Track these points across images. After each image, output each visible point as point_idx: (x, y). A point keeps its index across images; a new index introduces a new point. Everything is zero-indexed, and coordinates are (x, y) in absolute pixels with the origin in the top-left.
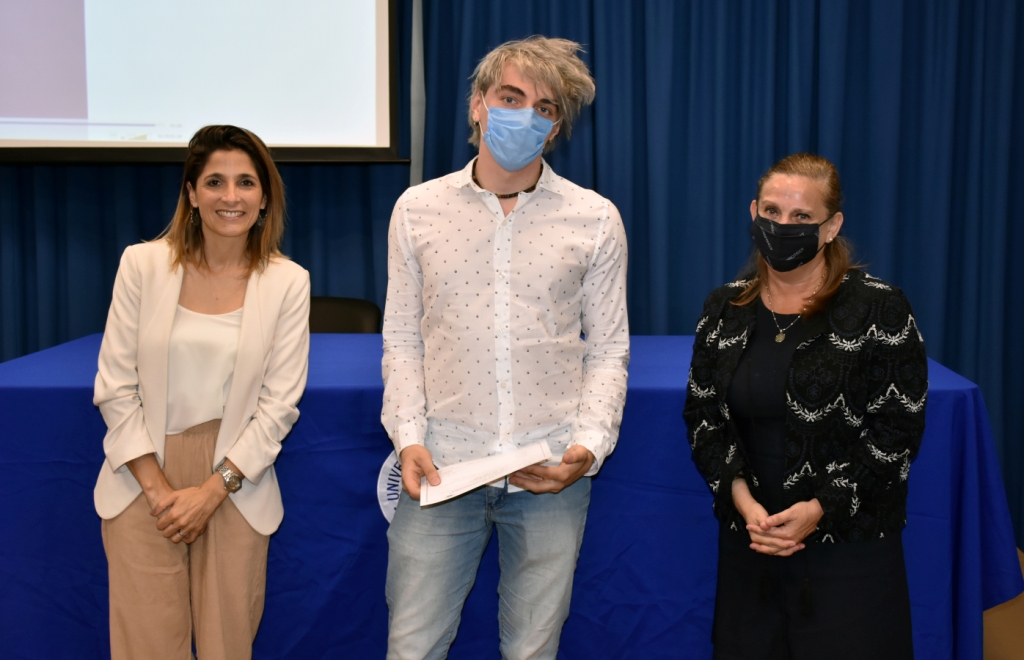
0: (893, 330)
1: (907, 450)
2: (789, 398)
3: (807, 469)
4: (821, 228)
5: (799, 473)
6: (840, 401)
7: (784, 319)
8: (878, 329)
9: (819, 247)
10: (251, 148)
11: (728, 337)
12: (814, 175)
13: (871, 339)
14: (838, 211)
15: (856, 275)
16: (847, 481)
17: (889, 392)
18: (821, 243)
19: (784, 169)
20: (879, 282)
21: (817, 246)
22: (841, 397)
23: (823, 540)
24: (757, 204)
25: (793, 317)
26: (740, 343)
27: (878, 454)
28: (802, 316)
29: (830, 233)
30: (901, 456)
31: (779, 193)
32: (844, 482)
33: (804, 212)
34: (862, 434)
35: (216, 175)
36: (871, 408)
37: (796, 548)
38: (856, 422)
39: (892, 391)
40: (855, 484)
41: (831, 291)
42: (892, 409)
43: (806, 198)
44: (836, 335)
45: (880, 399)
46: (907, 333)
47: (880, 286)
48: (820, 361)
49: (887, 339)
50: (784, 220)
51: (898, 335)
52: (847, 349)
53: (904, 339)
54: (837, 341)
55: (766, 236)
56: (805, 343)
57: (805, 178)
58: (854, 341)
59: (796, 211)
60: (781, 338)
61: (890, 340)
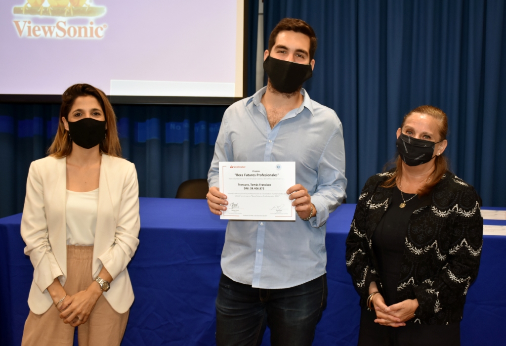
0: (467, 208)
1: (469, 277)
2: (407, 241)
3: (411, 281)
4: (436, 145)
5: (407, 283)
6: (435, 244)
7: (407, 196)
8: (459, 207)
9: (433, 156)
11: (376, 203)
12: (435, 116)
13: (454, 212)
14: (445, 139)
15: (449, 174)
16: (434, 290)
17: (462, 243)
18: (434, 155)
19: (419, 110)
20: (462, 181)
21: (432, 154)
22: (436, 242)
23: (415, 322)
24: (401, 128)
25: (412, 195)
26: (383, 207)
27: (453, 277)
28: (417, 195)
29: (440, 150)
30: (465, 280)
31: (414, 123)
32: (432, 291)
33: (428, 134)
34: (444, 268)
35: (79, 110)
36: (451, 252)
37: (401, 324)
38: (442, 258)
39: (464, 243)
40: (438, 292)
42: (463, 253)
43: (430, 127)
44: (435, 208)
45: (457, 247)
46: (475, 211)
47: (462, 183)
48: (426, 221)
49: (463, 213)
50: (417, 137)
51: (470, 212)
52: (440, 216)
53: (473, 214)
54: (435, 211)
55: (405, 145)
56: (418, 211)
57: (431, 117)
58: (445, 212)
59: (424, 133)
60: (403, 206)
61: (465, 214)
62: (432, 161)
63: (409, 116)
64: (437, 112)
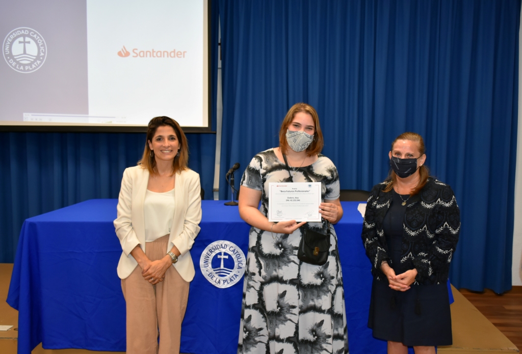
0: (447, 201)
1: (452, 249)
2: (405, 227)
3: (410, 255)
4: (417, 160)
5: (407, 256)
6: (425, 228)
8: (441, 200)
11: (381, 204)
12: (414, 140)
13: (438, 204)
14: (424, 154)
15: (432, 180)
16: (427, 260)
18: (418, 166)
21: (416, 167)
22: (425, 226)
23: (414, 284)
24: (392, 152)
26: (386, 206)
27: (440, 250)
29: (421, 162)
30: (449, 251)
31: (400, 147)
32: (425, 261)
33: (411, 154)
34: (434, 243)
35: (160, 136)
36: (437, 231)
37: (408, 289)
38: (431, 236)
39: (446, 225)
40: (430, 262)
41: (422, 186)
42: (446, 232)
43: (411, 148)
44: (423, 202)
45: (441, 228)
46: (452, 202)
47: (442, 184)
48: (417, 212)
49: (444, 204)
50: (403, 157)
51: (449, 203)
52: (428, 208)
53: (451, 205)
54: (424, 204)
55: (396, 164)
56: (411, 205)
57: (410, 141)
58: (431, 204)
59: (407, 154)
60: (404, 204)
61: (446, 205)
62: (417, 172)
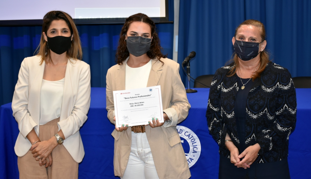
0: (285, 84)
1: (291, 127)
2: (247, 110)
3: (254, 136)
4: (259, 44)
5: (251, 138)
6: (266, 111)
7: (245, 80)
8: (280, 84)
9: (258, 53)
10: (66, 19)
12: (257, 26)
13: (277, 88)
14: (265, 40)
15: (271, 64)
17: (284, 107)
20: (279, 66)
21: (258, 51)
22: (266, 109)
23: (260, 163)
24: (235, 38)
25: (248, 79)
27: (279, 128)
28: (251, 79)
30: (288, 129)
31: (243, 31)
33: (253, 38)
35: (54, 29)
36: (277, 113)
38: (271, 118)
39: (286, 107)
40: (271, 138)
41: (262, 69)
42: (285, 113)
43: (254, 33)
44: (264, 86)
45: (281, 110)
46: (290, 85)
47: (280, 68)
48: (258, 96)
49: (283, 88)
50: (247, 41)
51: (287, 86)
52: (268, 92)
53: (289, 87)
54: (264, 89)
55: (240, 47)
56: (253, 89)
57: (254, 26)
58: (271, 89)
59: (250, 37)
60: (243, 88)
61: (284, 88)
62: (258, 56)
63: (239, 28)
64: (257, 23)
